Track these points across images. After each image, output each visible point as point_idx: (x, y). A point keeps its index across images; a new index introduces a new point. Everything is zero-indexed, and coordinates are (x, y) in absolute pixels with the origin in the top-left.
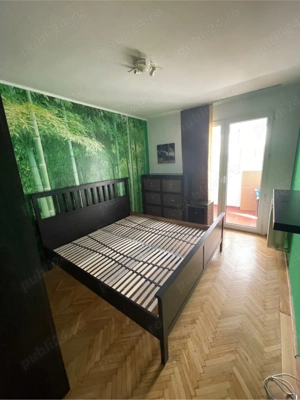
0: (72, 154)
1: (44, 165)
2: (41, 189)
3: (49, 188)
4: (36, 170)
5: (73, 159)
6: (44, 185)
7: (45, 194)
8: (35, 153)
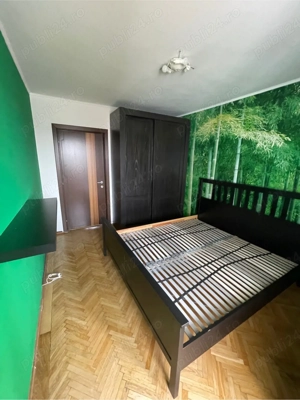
0: (239, 151)
1: (215, 160)
2: (209, 177)
3: (213, 178)
4: (210, 163)
5: (238, 156)
6: (211, 175)
7: (210, 181)
8: (213, 151)
